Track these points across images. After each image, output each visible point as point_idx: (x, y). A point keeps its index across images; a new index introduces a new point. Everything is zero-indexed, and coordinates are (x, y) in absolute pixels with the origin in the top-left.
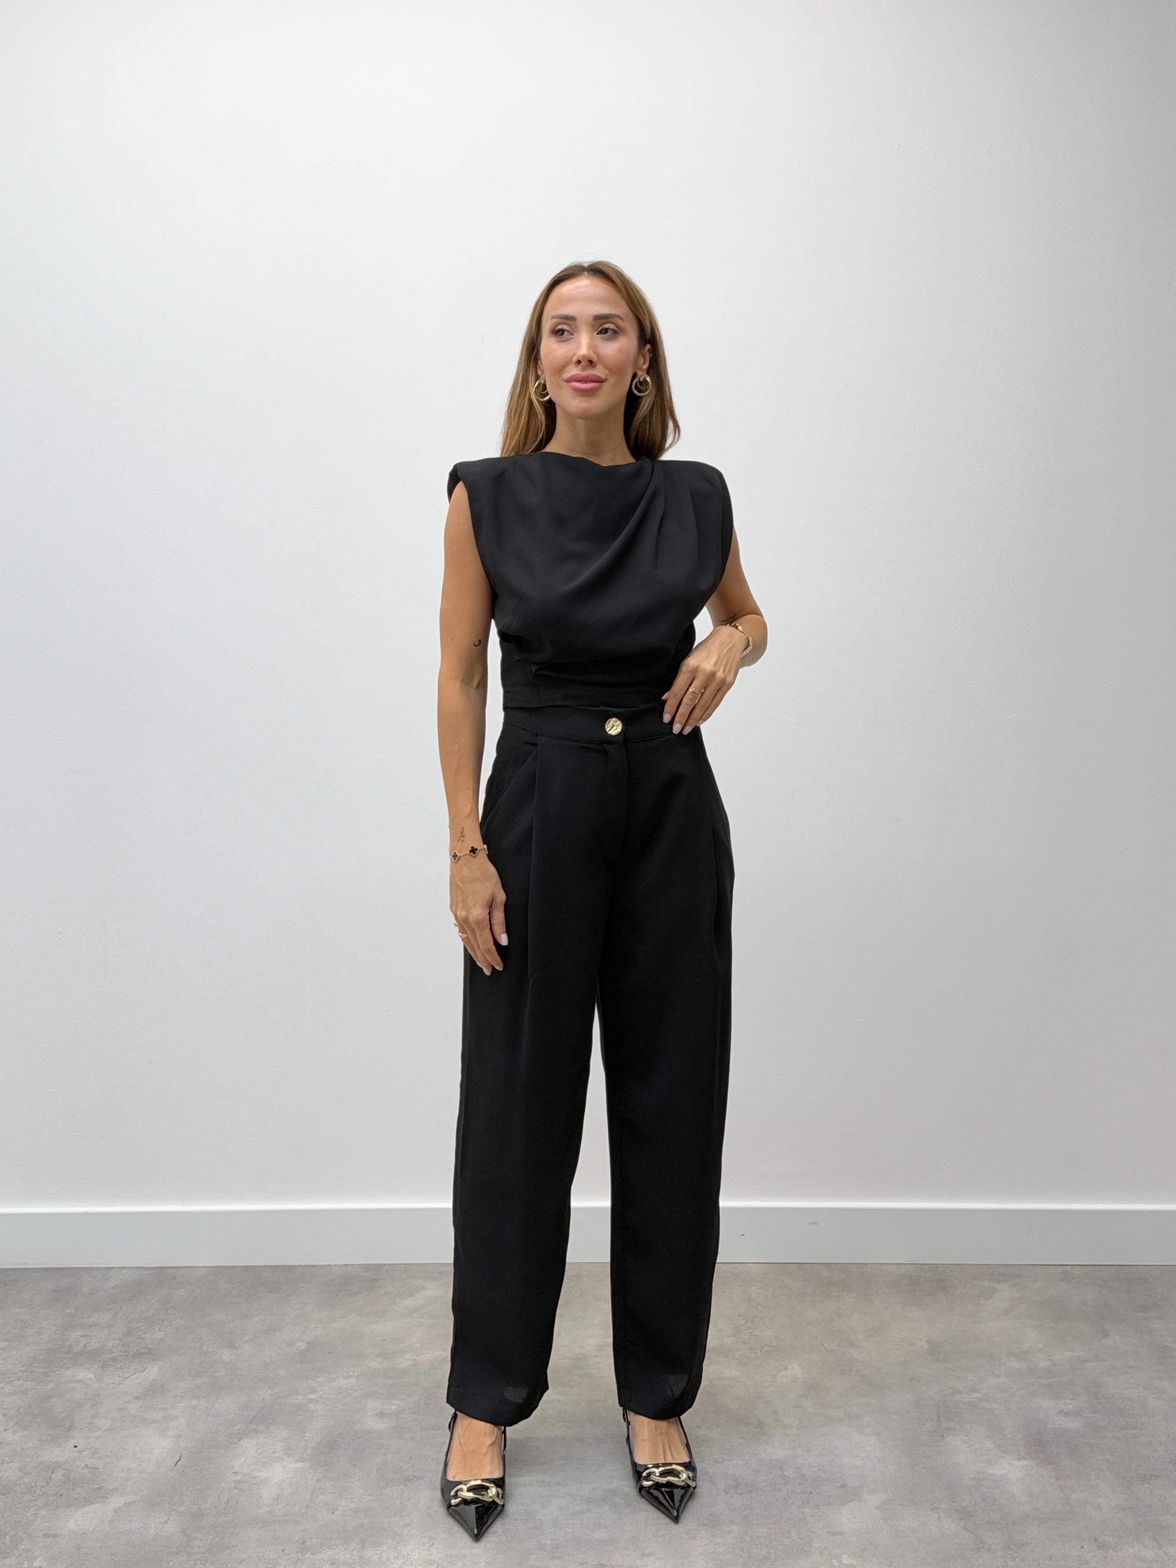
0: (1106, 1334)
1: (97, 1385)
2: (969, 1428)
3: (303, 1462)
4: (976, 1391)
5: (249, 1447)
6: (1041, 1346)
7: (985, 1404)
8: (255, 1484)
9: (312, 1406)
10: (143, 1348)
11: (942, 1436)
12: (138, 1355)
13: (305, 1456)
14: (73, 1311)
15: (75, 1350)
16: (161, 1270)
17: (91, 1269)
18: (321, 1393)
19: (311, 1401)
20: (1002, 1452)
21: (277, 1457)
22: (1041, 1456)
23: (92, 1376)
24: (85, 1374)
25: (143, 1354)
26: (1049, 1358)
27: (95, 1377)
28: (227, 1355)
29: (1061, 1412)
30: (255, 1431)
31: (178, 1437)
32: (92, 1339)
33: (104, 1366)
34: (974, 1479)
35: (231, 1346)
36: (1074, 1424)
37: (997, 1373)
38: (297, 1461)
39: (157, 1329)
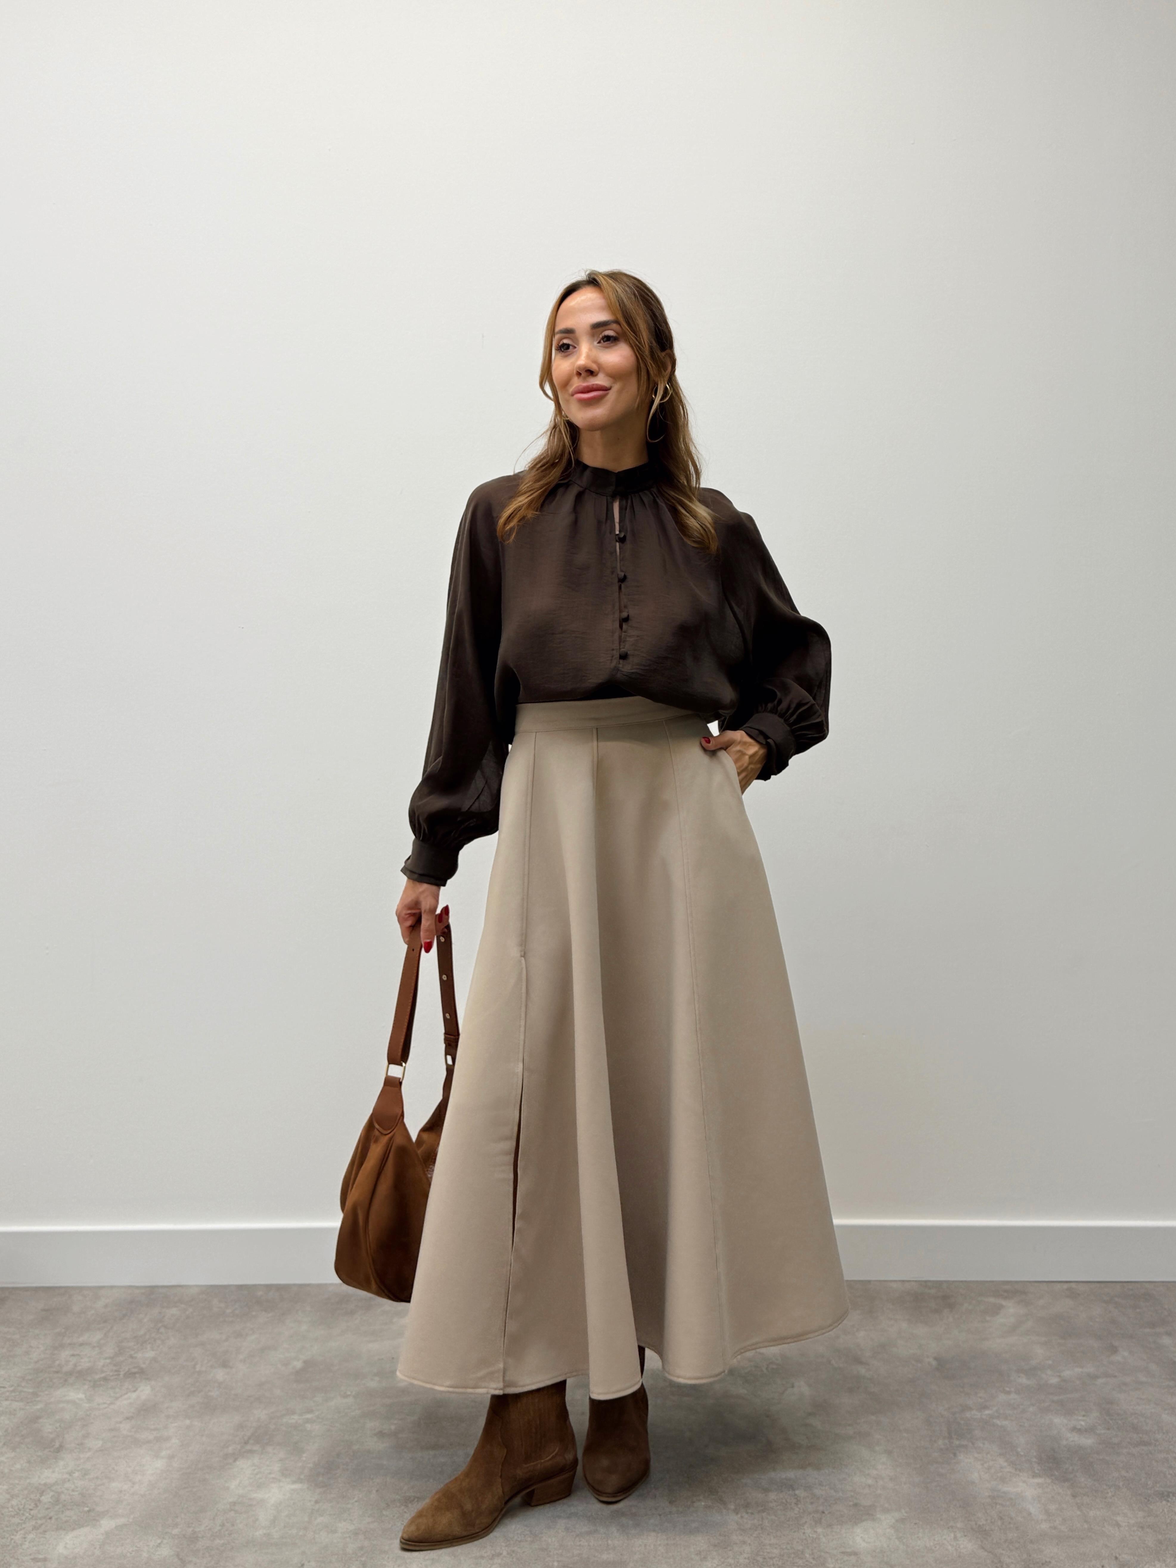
0: (1114, 1350)
1: (87, 1405)
2: (981, 1445)
3: (301, 1483)
4: (986, 1407)
5: (245, 1468)
6: (1050, 1362)
7: (995, 1421)
8: (251, 1505)
9: (308, 1426)
10: (135, 1368)
11: (955, 1455)
12: (130, 1375)
13: (302, 1477)
14: (63, 1330)
15: (65, 1369)
16: (152, 1289)
17: (80, 1289)
18: (317, 1413)
19: (308, 1421)
20: (1016, 1469)
21: (273, 1478)
22: (1057, 1473)
23: (81, 1396)
24: (75, 1394)
25: (135, 1373)
26: (1058, 1374)
27: (85, 1397)
28: (220, 1374)
29: (1074, 1429)
30: (251, 1452)
31: (171, 1457)
32: (82, 1358)
33: (95, 1385)
34: (989, 1496)
35: (225, 1365)
36: (1087, 1441)
37: (1008, 1389)
38: (294, 1482)
39: (149, 1346)
